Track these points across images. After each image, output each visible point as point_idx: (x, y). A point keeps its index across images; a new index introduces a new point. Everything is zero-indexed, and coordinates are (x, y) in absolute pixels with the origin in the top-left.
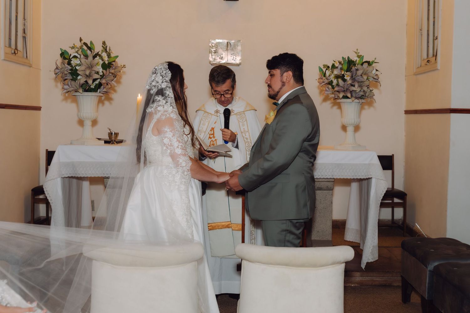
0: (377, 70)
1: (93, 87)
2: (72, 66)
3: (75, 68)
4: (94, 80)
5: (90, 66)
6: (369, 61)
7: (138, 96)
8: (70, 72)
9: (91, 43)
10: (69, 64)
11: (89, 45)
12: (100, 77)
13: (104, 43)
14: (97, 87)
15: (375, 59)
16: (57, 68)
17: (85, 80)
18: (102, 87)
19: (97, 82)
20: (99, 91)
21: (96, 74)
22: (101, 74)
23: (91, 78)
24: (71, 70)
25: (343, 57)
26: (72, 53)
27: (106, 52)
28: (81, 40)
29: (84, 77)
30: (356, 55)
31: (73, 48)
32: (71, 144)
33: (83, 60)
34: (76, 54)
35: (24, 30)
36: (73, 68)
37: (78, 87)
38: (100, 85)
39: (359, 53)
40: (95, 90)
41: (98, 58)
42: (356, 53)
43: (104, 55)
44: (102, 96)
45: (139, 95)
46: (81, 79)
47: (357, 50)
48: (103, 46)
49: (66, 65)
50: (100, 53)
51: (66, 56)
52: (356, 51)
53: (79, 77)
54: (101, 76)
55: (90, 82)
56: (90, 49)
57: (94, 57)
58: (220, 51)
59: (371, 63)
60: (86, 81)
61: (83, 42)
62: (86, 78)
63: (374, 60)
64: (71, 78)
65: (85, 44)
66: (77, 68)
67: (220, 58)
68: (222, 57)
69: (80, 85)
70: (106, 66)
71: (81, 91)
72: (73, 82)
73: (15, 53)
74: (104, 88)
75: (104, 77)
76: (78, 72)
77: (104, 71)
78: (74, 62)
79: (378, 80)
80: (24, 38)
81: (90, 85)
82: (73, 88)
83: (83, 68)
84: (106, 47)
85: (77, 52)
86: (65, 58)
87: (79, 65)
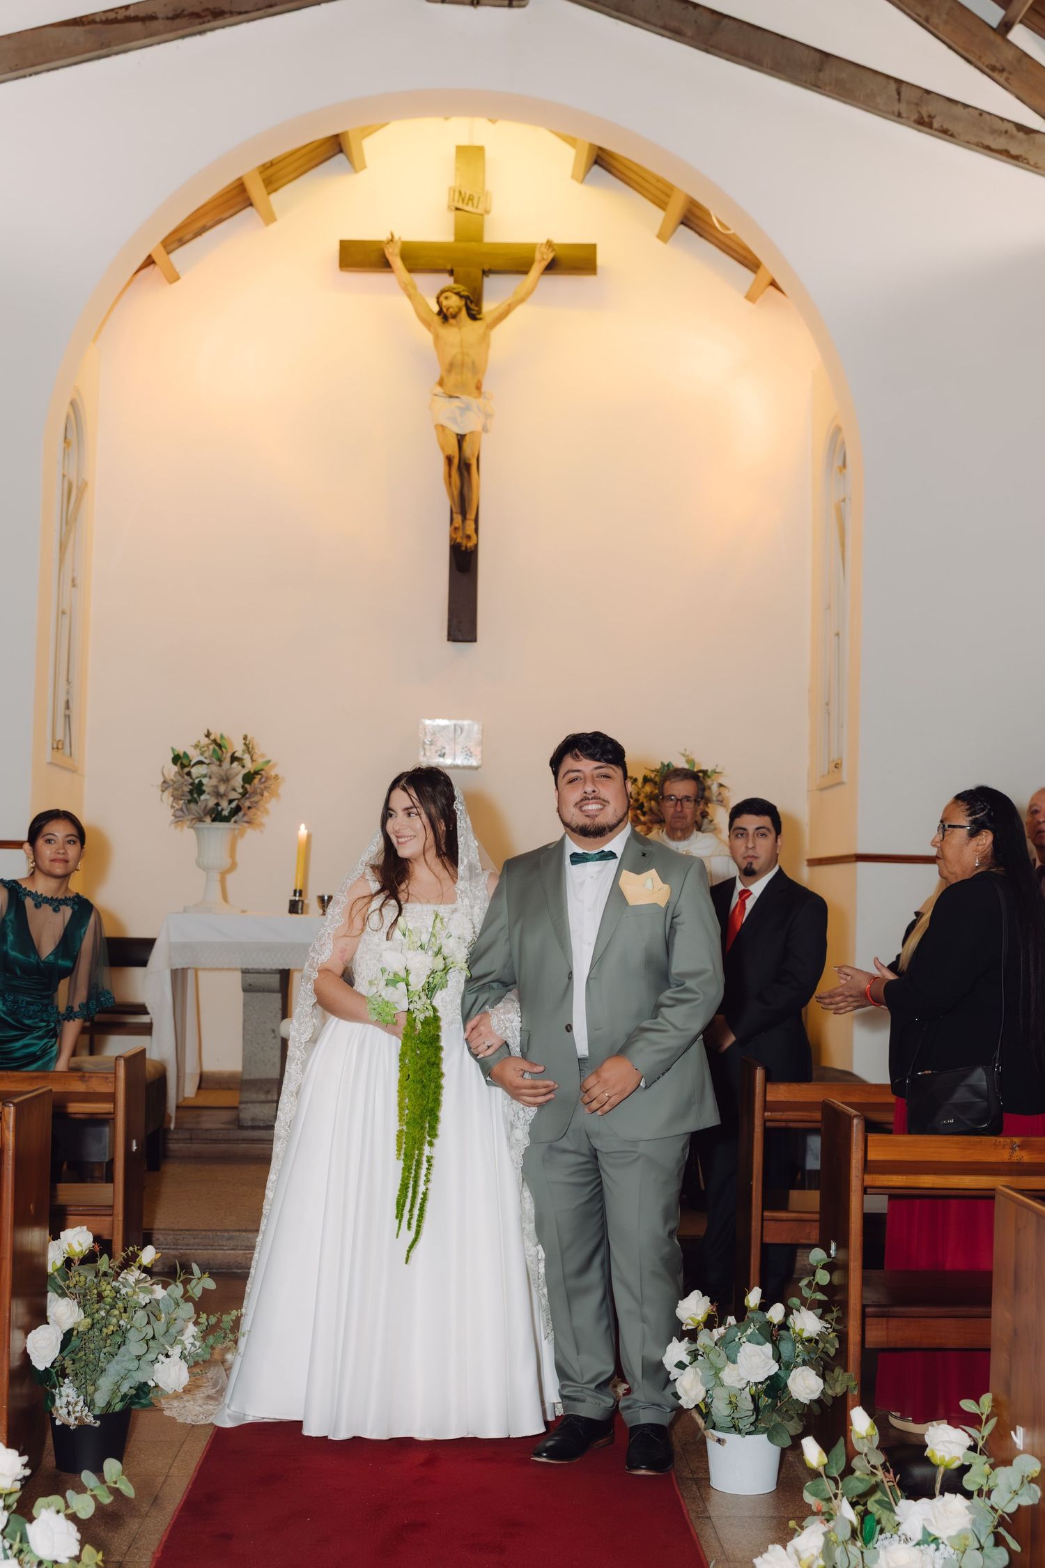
0: (721, 785)
1: (226, 813)
2: (191, 778)
3: (200, 782)
4: (231, 802)
5: (225, 778)
6: (707, 771)
7: (299, 829)
8: (191, 787)
9: (222, 737)
10: (189, 774)
11: (219, 741)
12: (239, 796)
13: (245, 738)
14: (232, 812)
15: (717, 766)
16: (164, 782)
17: (216, 801)
18: (240, 814)
19: (234, 805)
20: (233, 820)
21: (233, 792)
22: (241, 790)
23: (225, 798)
24: (192, 784)
25: (662, 763)
26: (195, 756)
27: (249, 753)
28: (208, 735)
29: (214, 796)
30: (683, 759)
31: (196, 746)
32: (185, 911)
33: (214, 768)
34: (202, 758)
35: (67, 702)
36: (194, 780)
37: (202, 815)
38: (238, 809)
39: (688, 756)
40: (226, 819)
41: (235, 764)
42: (684, 755)
43: (247, 757)
44: (235, 829)
45: (303, 827)
46: (208, 800)
47: (685, 750)
48: (245, 744)
49: (186, 777)
50: (236, 755)
51: (185, 762)
52: (683, 752)
53: (203, 797)
54: (240, 794)
55: (224, 804)
56: (220, 746)
57: (232, 762)
58: (441, 742)
59: (709, 773)
60: (217, 804)
61: (212, 737)
62: (217, 798)
63: (714, 767)
64: (189, 798)
65: (215, 741)
66: (205, 781)
67: (440, 756)
68: (444, 754)
69: (206, 812)
70: (249, 778)
71: (208, 819)
72: (192, 806)
73: (57, 748)
74: (245, 815)
75: (247, 796)
76: (204, 788)
77: (247, 786)
78: (196, 771)
79: (722, 802)
80: (68, 717)
81: (222, 810)
82: (193, 814)
83: (214, 782)
84: (249, 744)
85: (202, 754)
86: (183, 766)
87: (205, 776)
